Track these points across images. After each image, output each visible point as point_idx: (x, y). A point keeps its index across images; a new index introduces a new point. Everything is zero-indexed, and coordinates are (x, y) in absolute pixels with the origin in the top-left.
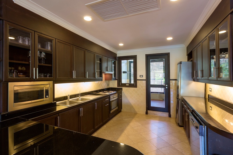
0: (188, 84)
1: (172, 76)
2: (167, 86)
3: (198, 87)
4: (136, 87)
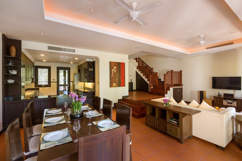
1: (71, 80)
2: (68, 86)
3: (82, 84)
4: (50, 86)
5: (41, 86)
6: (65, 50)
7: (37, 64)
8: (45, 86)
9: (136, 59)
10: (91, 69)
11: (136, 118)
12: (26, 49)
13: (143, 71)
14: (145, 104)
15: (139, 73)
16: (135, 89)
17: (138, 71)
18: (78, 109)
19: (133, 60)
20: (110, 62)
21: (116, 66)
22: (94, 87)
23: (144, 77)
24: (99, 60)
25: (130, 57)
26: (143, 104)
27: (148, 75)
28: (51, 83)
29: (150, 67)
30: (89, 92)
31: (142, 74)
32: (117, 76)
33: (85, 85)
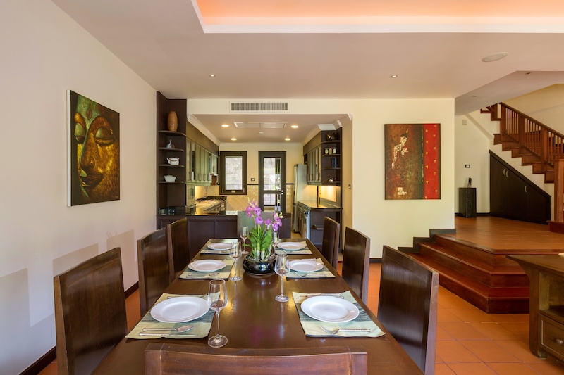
0: (304, 188)
1: (288, 181)
2: (281, 195)
3: (312, 189)
4: (246, 193)
5: (230, 192)
6: (265, 107)
7: (223, 147)
8: (238, 192)
9: (492, 110)
10: (330, 150)
11: (483, 309)
12: (194, 115)
13: (523, 147)
14: (524, 264)
15: (506, 156)
16: (487, 210)
17: (498, 150)
18: (261, 248)
19: (476, 114)
20: (387, 127)
21: (405, 135)
22: (340, 197)
23: (527, 171)
24: (352, 122)
25: (462, 106)
26: (517, 264)
27: (546, 163)
28: (248, 186)
29: (556, 133)
30: (325, 211)
31: (520, 160)
32: (408, 165)
33: (319, 192)
